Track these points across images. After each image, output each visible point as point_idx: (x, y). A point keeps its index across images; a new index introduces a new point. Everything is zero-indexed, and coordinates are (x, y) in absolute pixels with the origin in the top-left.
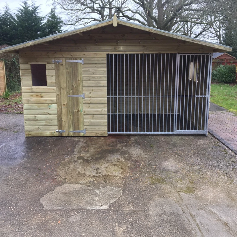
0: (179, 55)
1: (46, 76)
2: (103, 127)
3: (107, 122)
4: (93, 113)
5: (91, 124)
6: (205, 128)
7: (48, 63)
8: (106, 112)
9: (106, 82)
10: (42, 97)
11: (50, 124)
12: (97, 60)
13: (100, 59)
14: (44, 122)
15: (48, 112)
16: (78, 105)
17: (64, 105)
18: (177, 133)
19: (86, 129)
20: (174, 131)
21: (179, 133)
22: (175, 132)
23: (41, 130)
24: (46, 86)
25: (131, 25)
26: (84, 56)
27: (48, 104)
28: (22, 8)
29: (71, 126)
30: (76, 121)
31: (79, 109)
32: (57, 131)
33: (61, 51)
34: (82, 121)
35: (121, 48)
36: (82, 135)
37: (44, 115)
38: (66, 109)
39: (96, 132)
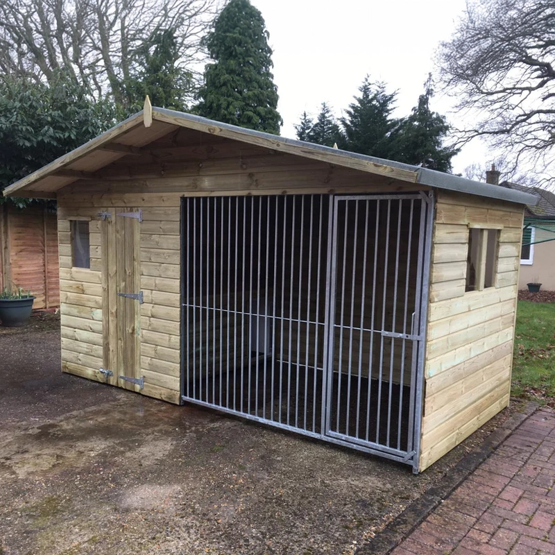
0: (337, 199)
1: (89, 246)
2: (172, 379)
3: (179, 368)
4: (156, 342)
5: (153, 368)
6: (410, 444)
7: (93, 218)
8: (177, 342)
9: (178, 268)
10: (83, 292)
11: (93, 354)
12: (163, 212)
13: (169, 210)
14: (85, 345)
15: (90, 325)
16: (133, 319)
17: (112, 313)
18: (329, 439)
19: (144, 377)
20: (322, 431)
21: (335, 441)
22: (325, 435)
23: (80, 362)
24: (89, 268)
25: (175, 120)
26: (142, 203)
27: (92, 308)
28: (357, 104)
29: (122, 365)
30: (129, 353)
31: (134, 327)
32: (101, 370)
33: (109, 191)
34: (138, 358)
35: (206, 182)
36: (138, 391)
37: (85, 330)
38: (115, 322)
39: (160, 389)
